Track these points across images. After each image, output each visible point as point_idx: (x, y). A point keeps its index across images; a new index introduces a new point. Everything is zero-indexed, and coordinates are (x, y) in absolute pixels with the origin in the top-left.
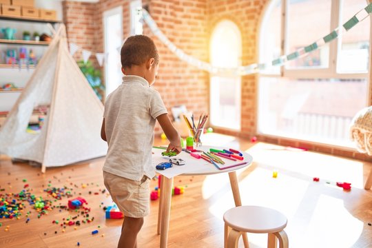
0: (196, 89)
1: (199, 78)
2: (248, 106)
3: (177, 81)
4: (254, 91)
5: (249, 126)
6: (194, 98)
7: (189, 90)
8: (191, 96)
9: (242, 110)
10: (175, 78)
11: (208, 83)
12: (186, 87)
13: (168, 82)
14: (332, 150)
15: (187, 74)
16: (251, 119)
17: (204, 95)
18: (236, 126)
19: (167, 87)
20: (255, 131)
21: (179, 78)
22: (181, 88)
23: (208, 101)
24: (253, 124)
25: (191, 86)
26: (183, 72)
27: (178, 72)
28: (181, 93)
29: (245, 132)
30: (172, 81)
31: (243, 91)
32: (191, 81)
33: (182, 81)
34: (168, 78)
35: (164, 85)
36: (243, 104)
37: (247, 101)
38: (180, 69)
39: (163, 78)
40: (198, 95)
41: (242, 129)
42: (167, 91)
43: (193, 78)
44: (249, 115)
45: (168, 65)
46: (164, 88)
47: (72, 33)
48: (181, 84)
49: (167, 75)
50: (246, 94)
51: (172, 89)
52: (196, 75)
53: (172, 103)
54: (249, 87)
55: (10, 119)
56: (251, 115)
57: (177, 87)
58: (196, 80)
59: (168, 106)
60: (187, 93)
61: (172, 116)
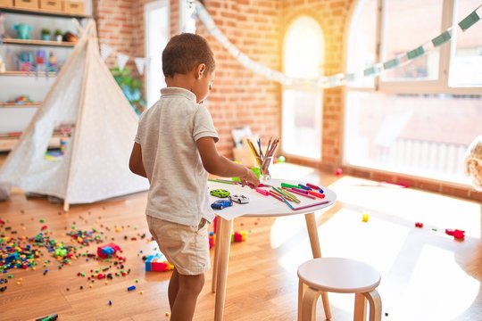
0: (264, 106)
1: (269, 91)
2: (332, 129)
3: (240, 95)
4: (340, 109)
5: (332, 155)
6: (262, 118)
7: (255, 107)
8: (257, 114)
9: (324, 134)
10: (237, 91)
11: (279, 99)
12: (251, 103)
13: (228, 96)
14: (441, 188)
15: (253, 86)
16: (336, 146)
17: (274, 114)
18: (315, 154)
19: (227, 103)
20: (340, 161)
21: (243, 91)
22: (245, 103)
23: (280, 122)
24: (337, 152)
25: (257, 102)
26: (248, 83)
27: (240, 83)
28: (245, 110)
29: (327, 162)
30: (233, 95)
31: (325, 109)
32: (257, 95)
33: (246, 95)
34: (228, 91)
35: (223, 99)
36: (325, 126)
37: (330, 122)
38: (244, 79)
39: (222, 91)
40: (266, 114)
41: (324, 158)
42: (227, 107)
43: (260, 91)
44: (332, 140)
45: (229, 74)
46: (222, 104)
47: (104, 31)
48: (244, 99)
49: (227, 87)
50: (329, 113)
51: (233, 105)
52: (264, 88)
53: (232, 123)
54: (333, 103)
55: (24, 142)
56: (336, 140)
57: (240, 102)
58: (264, 94)
59: (227, 127)
60: (252, 111)
61: (232, 140)
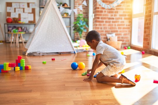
0: (124, 25)
1: (125, 19)
2: (147, 33)
3: (111, 20)
4: (150, 24)
5: (147, 45)
6: (122, 30)
8: (119, 28)
9: (144, 36)
10: (110, 19)
11: (131, 22)
12: (117, 24)
13: (104, 20)
15: (118, 16)
16: (148, 41)
17: (129, 28)
18: (141, 45)
19: (104, 23)
21: (113, 19)
22: (114, 24)
23: (131, 32)
24: (149, 44)
25: (120, 23)
26: (115, 15)
28: (114, 26)
30: (107, 20)
32: (120, 20)
33: (115, 20)
34: (105, 18)
36: (145, 32)
37: (147, 30)
38: (113, 14)
39: (101, 18)
40: (124, 28)
42: (104, 25)
43: (121, 19)
46: (102, 24)
48: (113, 22)
49: (104, 17)
50: (146, 26)
51: (108, 24)
52: (123, 17)
53: (106, 31)
54: (148, 21)
56: (148, 38)
57: (111, 23)
58: (123, 20)
59: (104, 33)
60: (117, 27)
61: (107, 38)
